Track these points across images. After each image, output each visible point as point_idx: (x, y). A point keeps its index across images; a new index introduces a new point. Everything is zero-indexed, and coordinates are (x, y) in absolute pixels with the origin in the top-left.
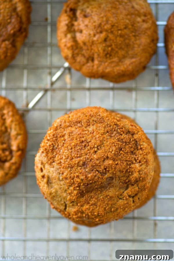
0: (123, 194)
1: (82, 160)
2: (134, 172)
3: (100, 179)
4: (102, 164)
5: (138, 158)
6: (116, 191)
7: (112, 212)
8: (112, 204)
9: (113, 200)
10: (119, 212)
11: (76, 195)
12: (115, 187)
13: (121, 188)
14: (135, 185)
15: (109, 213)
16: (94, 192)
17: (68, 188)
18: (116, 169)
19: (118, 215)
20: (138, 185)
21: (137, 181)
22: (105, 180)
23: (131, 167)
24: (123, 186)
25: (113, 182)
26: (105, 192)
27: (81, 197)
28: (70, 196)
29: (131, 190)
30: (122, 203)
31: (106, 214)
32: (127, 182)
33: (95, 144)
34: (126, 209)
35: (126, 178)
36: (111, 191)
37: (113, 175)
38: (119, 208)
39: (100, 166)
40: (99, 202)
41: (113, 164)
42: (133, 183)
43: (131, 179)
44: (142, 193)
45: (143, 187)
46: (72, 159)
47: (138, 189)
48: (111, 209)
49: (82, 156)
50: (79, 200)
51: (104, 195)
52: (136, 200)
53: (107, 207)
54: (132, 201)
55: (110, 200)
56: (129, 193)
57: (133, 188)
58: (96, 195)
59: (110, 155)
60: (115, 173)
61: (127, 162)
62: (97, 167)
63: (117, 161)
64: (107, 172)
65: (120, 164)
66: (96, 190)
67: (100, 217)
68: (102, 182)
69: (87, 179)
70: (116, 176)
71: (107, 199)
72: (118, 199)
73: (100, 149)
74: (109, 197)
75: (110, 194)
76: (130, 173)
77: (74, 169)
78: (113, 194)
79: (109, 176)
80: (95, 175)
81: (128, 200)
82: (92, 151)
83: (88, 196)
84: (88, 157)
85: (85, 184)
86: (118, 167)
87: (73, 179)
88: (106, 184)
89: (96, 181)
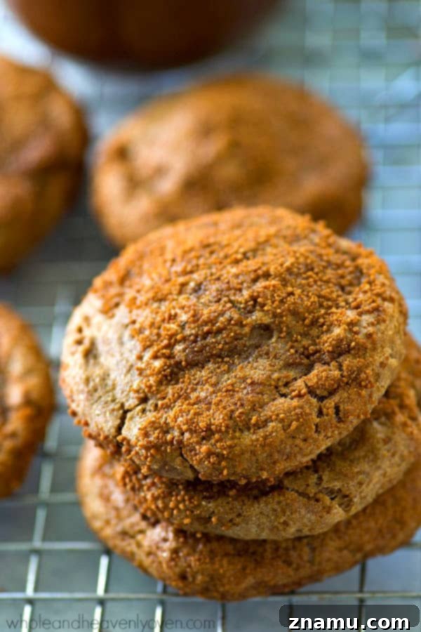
0: (293, 382)
1: (194, 279)
2: (336, 323)
3: (233, 322)
4: (249, 287)
5: (355, 299)
6: (276, 371)
7: (252, 431)
8: (255, 405)
9: (262, 393)
10: (272, 432)
11: (159, 372)
12: (275, 357)
13: (288, 365)
14: (333, 363)
15: (241, 431)
16: (210, 366)
17: (140, 358)
18: (285, 303)
19: (268, 441)
20: (340, 367)
21: (340, 350)
22: (247, 330)
23: (329, 314)
24: (296, 358)
25: (270, 342)
26: (242, 368)
27: (173, 382)
28: (141, 378)
29: (318, 373)
30: (284, 406)
31: (231, 431)
32: (311, 352)
33: (240, 246)
34: (294, 424)
35: (310, 342)
36: (261, 367)
37: (274, 322)
38: (274, 417)
39: (240, 290)
40: (219, 394)
41: (279, 290)
42: (326, 357)
43: (324, 345)
44: (350, 394)
45: (355, 373)
46: (168, 281)
47: (339, 376)
48: (250, 419)
49: (197, 270)
50: (163, 391)
51: (236, 377)
52: (328, 409)
53: (240, 410)
54: (316, 410)
55: (252, 391)
56: (310, 380)
57: (324, 370)
58: (216, 375)
59: (276, 268)
60: (281, 315)
61: (321, 300)
62: (233, 292)
63: (293, 287)
64: (258, 308)
65: (299, 296)
66: (218, 362)
67: (213, 441)
68: (236, 334)
69: (198, 320)
70: (282, 325)
71: (243, 386)
72: (277, 395)
73: (251, 257)
74: (249, 381)
75: (255, 373)
76: (325, 327)
77: (167, 303)
78: (263, 375)
79: (261, 320)
80: (222, 310)
81: (303, 400)
82: (229, 260)
83: (192, 378)
84: (214, 270)
85: (190, 336)
86: (292, 300)
87: (159, 328)
88: (251, 346)
89: (222, 326)
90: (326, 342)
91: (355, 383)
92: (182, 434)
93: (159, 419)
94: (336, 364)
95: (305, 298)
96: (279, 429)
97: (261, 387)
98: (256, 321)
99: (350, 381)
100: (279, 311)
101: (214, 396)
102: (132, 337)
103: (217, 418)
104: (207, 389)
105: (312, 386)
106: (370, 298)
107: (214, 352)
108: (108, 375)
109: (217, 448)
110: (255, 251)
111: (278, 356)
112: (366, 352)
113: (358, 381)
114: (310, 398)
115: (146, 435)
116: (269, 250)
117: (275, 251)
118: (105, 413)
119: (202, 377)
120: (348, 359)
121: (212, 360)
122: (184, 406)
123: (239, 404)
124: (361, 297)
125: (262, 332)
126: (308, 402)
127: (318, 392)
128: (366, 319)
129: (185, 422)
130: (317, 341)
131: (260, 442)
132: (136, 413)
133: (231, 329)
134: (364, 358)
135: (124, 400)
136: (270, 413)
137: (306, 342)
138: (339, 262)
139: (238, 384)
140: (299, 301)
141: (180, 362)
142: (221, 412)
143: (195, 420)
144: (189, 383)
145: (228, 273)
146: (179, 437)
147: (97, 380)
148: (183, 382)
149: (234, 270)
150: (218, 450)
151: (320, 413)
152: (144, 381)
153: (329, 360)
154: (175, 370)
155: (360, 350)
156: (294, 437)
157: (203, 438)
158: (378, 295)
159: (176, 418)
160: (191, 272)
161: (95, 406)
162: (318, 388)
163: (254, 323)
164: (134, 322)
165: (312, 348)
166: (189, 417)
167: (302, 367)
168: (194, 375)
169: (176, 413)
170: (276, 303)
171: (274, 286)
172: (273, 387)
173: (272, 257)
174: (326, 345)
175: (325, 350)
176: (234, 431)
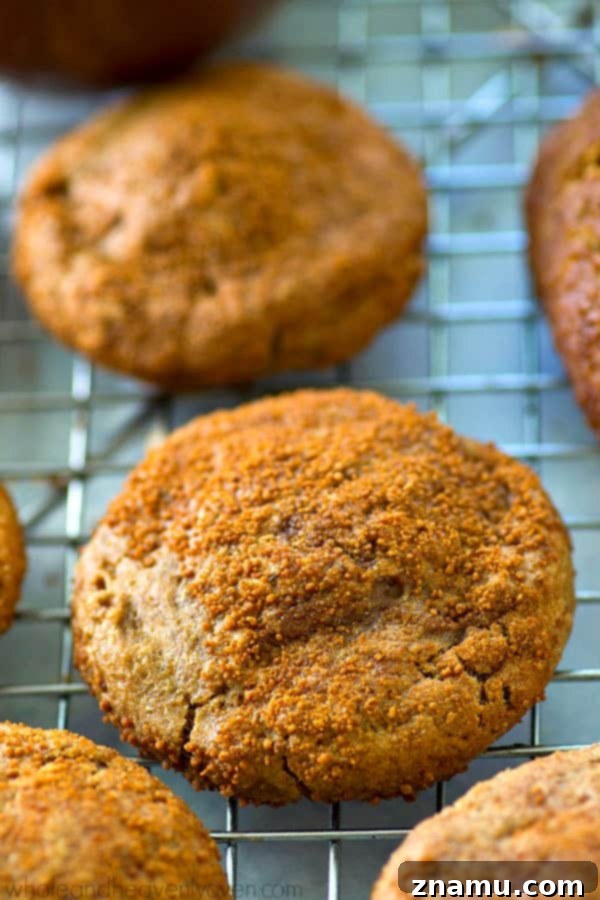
0: (441, 656)
1: (277, 511)
2: (491, 567)
3: (347, 575)
4: (361, 523)
5: (509, 530)
6: (413, 641)
7: (390, 728)
8: (390, 692)
9: (398, 674)
10: (419, 730)
11: (244, 649)
12: (410, 621)
13: (431, 632)
14: (494, 626)
15: (374, 729)
16: (318, 638)
17: (209, 629)
18: (417, 544)
19: (415, 742)
20: (504, 631)
21: (502, 608)
22: (368, 585)
23: (478, 555)
24: (440, 622)
25: (400, 601)
26: (364, 639)
27: (263, 663)
28: (214, 658)
29: (474, 641)
30: (432, 690)
31: (360, 731)
32: (460, 612)
33: (335, 460)
34: (451, 715)
35: (456, 598)
36: (391, 636)
37: (404, 572)
38: (421, 707)
39: (350, 528)
40: (336, 677)
41: (405, 524)
42: (484, 618)
43: (477, 600)
44: (522, 669)
45: (527, 638)
46: (236, 512)
47: (506, 644)
48: (387, 711)
49: (279, 497)
50: (250, 676)
51: (357, 651)
52: (494, 691)
53: (371, 699)
54: (478, 693)
55: (385, 670)
56: (464, 651)
57: (484, 636)
58: (327, 651)
59: (394, 492)
60: (413, 563)
61: (464, 535)
62: (339, 530)
63: (422, 518)
64: (379, 553)
65: (434, 531)
66: (329, 633)
67: (334, 746)
68: (354, 593)
69: (296, 572)
70: (415, 577)
71: (369, 664)
72: (420, 675)
73: (354, 476)
74: (378, 657)
75: (385, 645)
76: (475, 575)
77: (241, 547)
78: (396, 646)
79: (386, 570)
80: (329, 558)
81: (459, 680)
82: (323, 482)
83: (292, 656)
84: (304, 498)
85: (285, 596)
86: (427, 540)
87: (235, 583)
88: (373, 608)
89: (332, 581)
90: (481, 596)
91: (526, 652)
92: (286, 737)
93: (248, 716)
94: (498, 626)
95: (443, 535)
96: (429, 724)
97: (396, 665)
98: (379, 571)
99: (520, 651)
100: (409, 556)
101: (328, 681)
102: (192, 597)
103: (339, 712)
104: (318, 672)
105: (469, 660)
106: (530, 527)
107: (323, 620)
108: (160, 653)
109: (340, 755)
110: (356, 465)
111: (414, 619)
112: (537, 607)
113: (532, 649)
114: (468, 676)
115: (231, 741)
116: (376, 462)
117: (384, 465)
118: (162, 708)
119: (307, 653)
120: (515, 619)
121: (319, 630)
122: (286, 698)
123: (367, 690)
124: (517, 526)
125: (387, 587)
126: (465, 682)
127: (478, 668)
128: (531, 558)
129: (290, 720)
130: (467, 595)
131: (402, 744)
132: (210, 709)
133: (345, 585)
134: (536, 616)
135: (190, 690)
136: (413, 702)
137: (451, 598)
138: (474, 474)
139: (362, 662)
140: (434, 539)
141: (273, 635)
142: (343, 705)
143: (306, 717)
144: (289, 664)
145: (327, 501)
146: (281, 741)
147: (145, 661)
148: (278, 663)
149: (334, 497)
150: (342, 759)
151: (484, 697)
152: (220, 662)
153: (487, 622)
154: (267, 646)
155: (528, 606)
156: (450, 735)
157: (320, 742)
158: (540, 522)
159: (275, 714)
160: (270, 500)
161: (143, 700)
162: (477, 662)
163: (376, 576)
164: (191, 575)
165: (461, 606)
166: (296, 712)
167: (450, 634)
168: (293, 652)
169: (274, 706)
170: (405, 545)
171: (398, 519)
172: (412, 664)
173: (385, 475)
174: (481, 600)
175: (481, 608)
176: (365, 730)
